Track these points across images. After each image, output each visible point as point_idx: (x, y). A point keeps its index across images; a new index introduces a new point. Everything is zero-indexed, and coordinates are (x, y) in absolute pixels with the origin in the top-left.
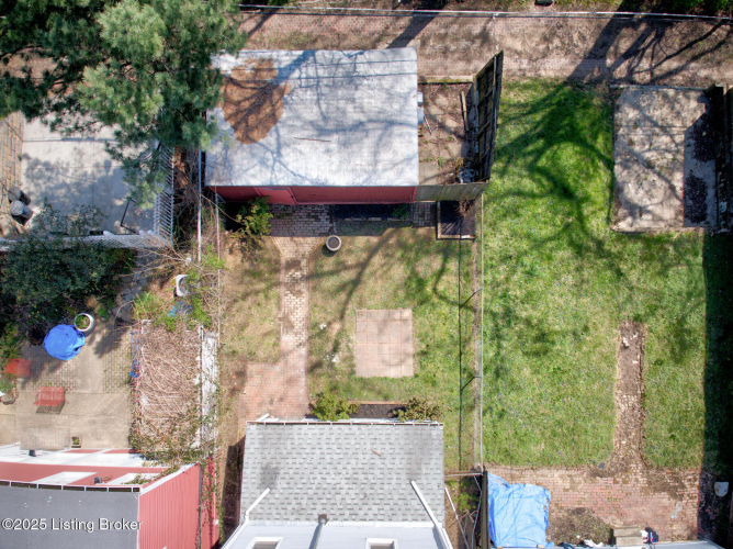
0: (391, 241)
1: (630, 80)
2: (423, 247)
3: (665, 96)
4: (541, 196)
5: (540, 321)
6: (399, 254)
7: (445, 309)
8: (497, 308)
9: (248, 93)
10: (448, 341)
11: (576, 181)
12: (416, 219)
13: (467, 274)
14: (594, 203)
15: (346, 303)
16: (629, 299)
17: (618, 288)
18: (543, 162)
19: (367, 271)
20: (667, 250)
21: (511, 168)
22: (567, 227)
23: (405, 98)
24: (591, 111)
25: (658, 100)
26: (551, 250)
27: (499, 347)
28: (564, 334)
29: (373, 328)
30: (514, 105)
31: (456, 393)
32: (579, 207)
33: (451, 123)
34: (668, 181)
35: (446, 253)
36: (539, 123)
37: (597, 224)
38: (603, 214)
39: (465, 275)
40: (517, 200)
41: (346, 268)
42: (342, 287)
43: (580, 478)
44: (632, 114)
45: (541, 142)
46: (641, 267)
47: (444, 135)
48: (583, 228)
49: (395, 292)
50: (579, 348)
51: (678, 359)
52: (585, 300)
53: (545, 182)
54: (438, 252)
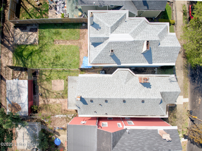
0: (40, 84)
1: (13, 42)
2: (41, 78)
3: (16, 35)
4: (32, 58)
5: (54, 58)
6: (42, 82)
7: (52, 74)
8: (52, 65)
9: (13, 108)
10: (57, 74)
11: (29, 52)
12: (36, 79)
13: (45, 71)
14: (33, 49)
15: (51, 92)
16: (50, 42)
17: (48, 44)
18: (26, 58)
19: (45, 88)
20: (41, 36)
21: (27, 63)
22: (37, 53)
23: (14, 82)
24: (18, 49)
25: (16, 37)
26: (41, 56)
27: (58, 65)
28: (56, 54)
29: (55, 87)
30: (17, 62)
31: (67, 73)
32: (34, 51)
33: (19, 73)
34: (30, 35)
35: (42, 74)
36: (20, 58)
37: (37, 48)
38: (35, 47)
39: (46, 71)
40: (32, 62)
41: (45, 92)
42: (48, 93)
43: (81, 51)
44: (19, 41)
45: (23, 58)
46: (44, 40)
47: (21, 75)
48: (37, 50)
49: (49, 83)
50: (59, 51)
51: (61, 34)
52: (50, 50)
53: (30, 57)
54: (42, 76)
